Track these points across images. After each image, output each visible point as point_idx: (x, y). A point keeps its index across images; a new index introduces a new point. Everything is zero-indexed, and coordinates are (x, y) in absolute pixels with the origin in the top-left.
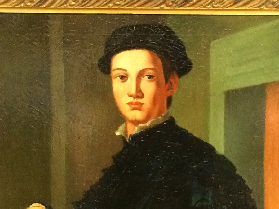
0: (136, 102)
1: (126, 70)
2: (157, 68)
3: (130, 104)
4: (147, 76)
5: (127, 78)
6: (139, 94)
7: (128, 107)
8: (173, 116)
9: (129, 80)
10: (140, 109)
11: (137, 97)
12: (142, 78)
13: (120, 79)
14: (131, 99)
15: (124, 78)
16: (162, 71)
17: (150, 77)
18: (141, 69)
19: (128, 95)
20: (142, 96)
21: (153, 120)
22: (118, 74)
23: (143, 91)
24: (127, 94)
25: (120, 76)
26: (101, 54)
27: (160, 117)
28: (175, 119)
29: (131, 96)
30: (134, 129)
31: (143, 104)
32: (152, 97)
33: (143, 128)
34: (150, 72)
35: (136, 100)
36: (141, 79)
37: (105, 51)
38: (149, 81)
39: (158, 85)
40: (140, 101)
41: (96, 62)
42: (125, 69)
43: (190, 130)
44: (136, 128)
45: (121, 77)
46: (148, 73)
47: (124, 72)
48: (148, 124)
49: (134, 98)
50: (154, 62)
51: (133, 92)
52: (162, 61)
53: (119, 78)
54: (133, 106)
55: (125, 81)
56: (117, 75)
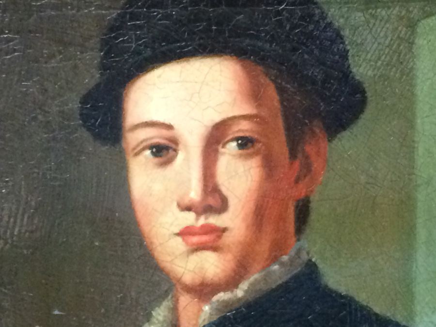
0: (203, 226)
1: (169, 127)
2: (264, 113)
3: (185, 233)
4: (237, 139)
5: (175, 151)
6: (211, 201)
7: (179, 245)
8: (313, 260)
9: (180, 157)
10: (215, 249)
11: (206, 209)
12: (221, 150)
13: (151, 157)
14: (189, 219)
15: (165, 152)
16: (280, 123)
17: (245, 143)
18: (218, 118)
19: (179, 205)
20: (222, 206)
21: (254, 277)
22: (144, 140)
23: (224, 190)
24: (175, 204)
25: (151, 147)
26: (91, 78)
27: (276, 267)
28: (321, 266)
29: (188, 209)
30: (200, 310)
31: (224, 230)
32: (251, 206)
33: (226, 304)
34: (244, 128)
35: (202, 221)
36: (216, 151)
37: (104, 67)
38: (241, 156)
39: (269, 166)
40: (215, 220)
41: (74, 105)
42: (167, 122)
43: (362, 298)
44: (207, 308)
45: (154, 150)
46: (240, 131)
47: (165, 132)
48: (240, 293)
49: (198, 214)
50: (255, 95)
51: (195, 193)
52: (281, 90)
53: (148, 153)
54: (195, 239)
55: (169, 162)
56: (145, 144)
